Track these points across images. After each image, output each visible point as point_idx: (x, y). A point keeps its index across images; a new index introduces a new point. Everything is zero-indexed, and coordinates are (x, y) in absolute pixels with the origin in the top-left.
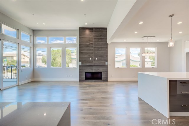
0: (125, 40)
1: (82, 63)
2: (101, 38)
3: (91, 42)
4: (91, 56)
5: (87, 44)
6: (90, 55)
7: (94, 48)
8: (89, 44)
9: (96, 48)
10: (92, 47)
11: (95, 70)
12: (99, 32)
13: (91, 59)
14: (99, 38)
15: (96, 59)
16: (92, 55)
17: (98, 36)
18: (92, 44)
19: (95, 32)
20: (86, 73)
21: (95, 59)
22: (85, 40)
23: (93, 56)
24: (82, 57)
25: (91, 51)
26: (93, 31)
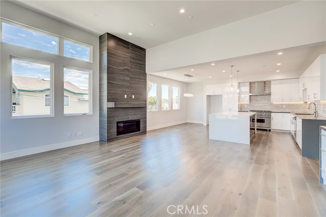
0: (165, 74)
1: (115, 105)
2: (139, 64)
3: (126, 67)
4: (125, 92)
5: (120, 68)
6: (124, 90)
7: (130, 77)
8: (124, 70)
9: (132, 78)
10: (127, 75)
11: (132, 116)
12: (137, 53)
13: (126, 96)
14: (136, 63)
15: (133, 97)
16: (127, 90)
17: (135, 59)
18: (127, 69)
19: (132, 50)
20: (118, 123)
21: (131, 98)
22: (117, 60)
23: (128, 92)
24: (112, 92)
25: (126, 83)
26: (128, 48)
